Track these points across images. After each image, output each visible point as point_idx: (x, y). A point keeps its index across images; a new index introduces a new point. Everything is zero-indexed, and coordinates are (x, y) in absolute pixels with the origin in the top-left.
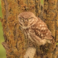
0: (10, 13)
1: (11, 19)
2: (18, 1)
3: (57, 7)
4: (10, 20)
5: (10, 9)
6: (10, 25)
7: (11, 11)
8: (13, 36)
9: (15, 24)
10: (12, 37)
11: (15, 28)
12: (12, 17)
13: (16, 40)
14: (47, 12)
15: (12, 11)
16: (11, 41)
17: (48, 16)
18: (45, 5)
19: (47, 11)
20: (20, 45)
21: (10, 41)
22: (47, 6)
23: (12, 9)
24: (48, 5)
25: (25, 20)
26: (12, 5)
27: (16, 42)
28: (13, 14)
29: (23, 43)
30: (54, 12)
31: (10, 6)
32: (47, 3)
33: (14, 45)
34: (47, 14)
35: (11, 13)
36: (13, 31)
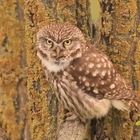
0: (4, 49)
1: (7, 67)
2: (31, 13)
3: (137, 27)
4: (4, 67)
5: (4, 38)
6: (4, 82)
7: (7, 45)
8: (14, 111)
9: (17, 80)
10: (9, 114)
11: (17, 90)
12: (8, 62)
13: (22, 122)
14: (110, 40)
15: (11, 44)
16: (8, 126)
17: (111, 50)
18: (103, 21)
19: (108, 37)
20: (37, 131)
21: (6, 125)
22: (109, 24)
23: (9, 39)
24: (112, 21)
25: (55, 44)
26: (9, 29)
27: (20, 129)
28: (12, 52)
29: (43, 125)
30: (128, 40)
31: (3, 30)
32: (108, 16)
33: (17, 135)
34: (108, 45)
35: (6, 51)
36: (13, 98)
